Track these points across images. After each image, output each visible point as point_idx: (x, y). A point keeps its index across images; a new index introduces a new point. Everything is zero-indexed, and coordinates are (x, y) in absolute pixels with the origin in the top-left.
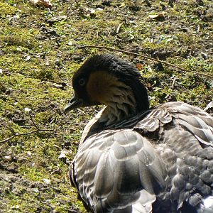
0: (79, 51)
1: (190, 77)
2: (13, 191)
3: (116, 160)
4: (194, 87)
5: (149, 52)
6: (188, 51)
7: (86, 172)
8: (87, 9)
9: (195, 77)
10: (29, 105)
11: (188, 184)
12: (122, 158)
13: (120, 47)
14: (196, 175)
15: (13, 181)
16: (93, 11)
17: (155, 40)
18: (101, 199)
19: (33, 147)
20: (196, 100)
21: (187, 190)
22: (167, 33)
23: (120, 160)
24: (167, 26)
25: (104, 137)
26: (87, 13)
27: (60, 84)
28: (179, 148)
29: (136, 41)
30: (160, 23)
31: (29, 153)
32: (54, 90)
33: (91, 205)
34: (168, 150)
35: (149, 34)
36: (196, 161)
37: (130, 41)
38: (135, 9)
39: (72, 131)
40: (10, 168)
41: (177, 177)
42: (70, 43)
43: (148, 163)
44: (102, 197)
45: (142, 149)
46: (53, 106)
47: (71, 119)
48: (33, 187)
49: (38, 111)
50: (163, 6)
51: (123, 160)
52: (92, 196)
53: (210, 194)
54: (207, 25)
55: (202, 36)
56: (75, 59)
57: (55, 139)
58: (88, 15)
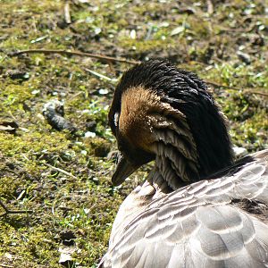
0: (14, 61)
1: (236, 99)
3: (206, 258)
4: (247, 117)
5: (136, 57)
6: (211, 52)
9: (245, 99)
13: (81, 50)
17: (140, 33)
19: (10, 244)
20: (258, 142)
22: (156, 18)
23: (215, 258)
24: (152, 5)
25: (176, 216)
29: (106, 37)
31: (8, 256)
35: (123, 21)
37: (97, 38)
39: (65, 212)
45: (254, 236)
46: (11, 166)
47: (54, 189)
51: (221, 257)
55: (222, 21)
56: (13, 77)
57: (41, 228)
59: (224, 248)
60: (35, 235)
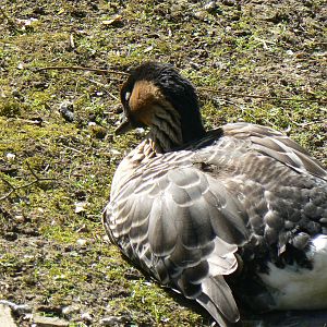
0: (37, 76)
2: (47, 257)
5: (120, 69)
7: (133, 225)
8: (20, 21)
10: (10, 150)
11: (287, 222)
12: (184, 202)
13: (83, 65)
14: (296, 210)
15: (40, 246)
16: (28, 23)
17: (123, 52)
18: (163, 258)
19: (41, 202)
21: (287, 230)
22: (133, 42)
23: (183, 206)
24: (130, 33)
26: (20, 26)
27: (34, 119)
28: (265, 178)
29: (99, 56)
30: (120, 30)
31: (40, 210)
32: (30, 128)
33: (149, 266)
34: (250, 183)
35: (110, 45)
36: (292, 191)
37: (93, 57)
38: (79, 15)
39: (78, 177)
40: (27, 230)
41: (270, 214)
42: (21, 67)
43: (219, 206)
44: (163, 254)
45: (208, 189)
46: (39, 148)
47: (69, 162)
48: (67, 250)
49: (24, 156)
50: (115, 7)
51: (187, 205)
52: (148, 255)
53: (321, 232)
54: (178, 27)
55: (178, 41)
56: (37, 86)
57: (62, 189)
58: (24, 28)
59: (188, 199)
60: (58, 195)
